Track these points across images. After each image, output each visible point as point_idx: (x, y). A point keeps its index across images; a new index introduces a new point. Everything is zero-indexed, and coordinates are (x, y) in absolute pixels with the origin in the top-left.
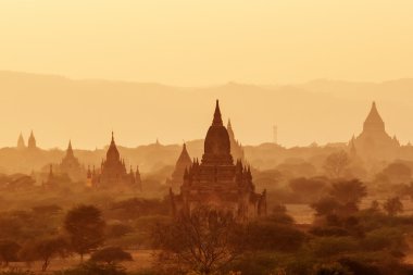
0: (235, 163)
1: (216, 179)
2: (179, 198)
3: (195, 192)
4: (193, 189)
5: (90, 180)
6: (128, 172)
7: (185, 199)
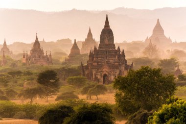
0: (116, 48)
1: (106, 57)
2: (87, 67)
3: (95, 64)
4: (95, 62)
5: (25, 59)
6: (45, 55)
7: (89, 68)
